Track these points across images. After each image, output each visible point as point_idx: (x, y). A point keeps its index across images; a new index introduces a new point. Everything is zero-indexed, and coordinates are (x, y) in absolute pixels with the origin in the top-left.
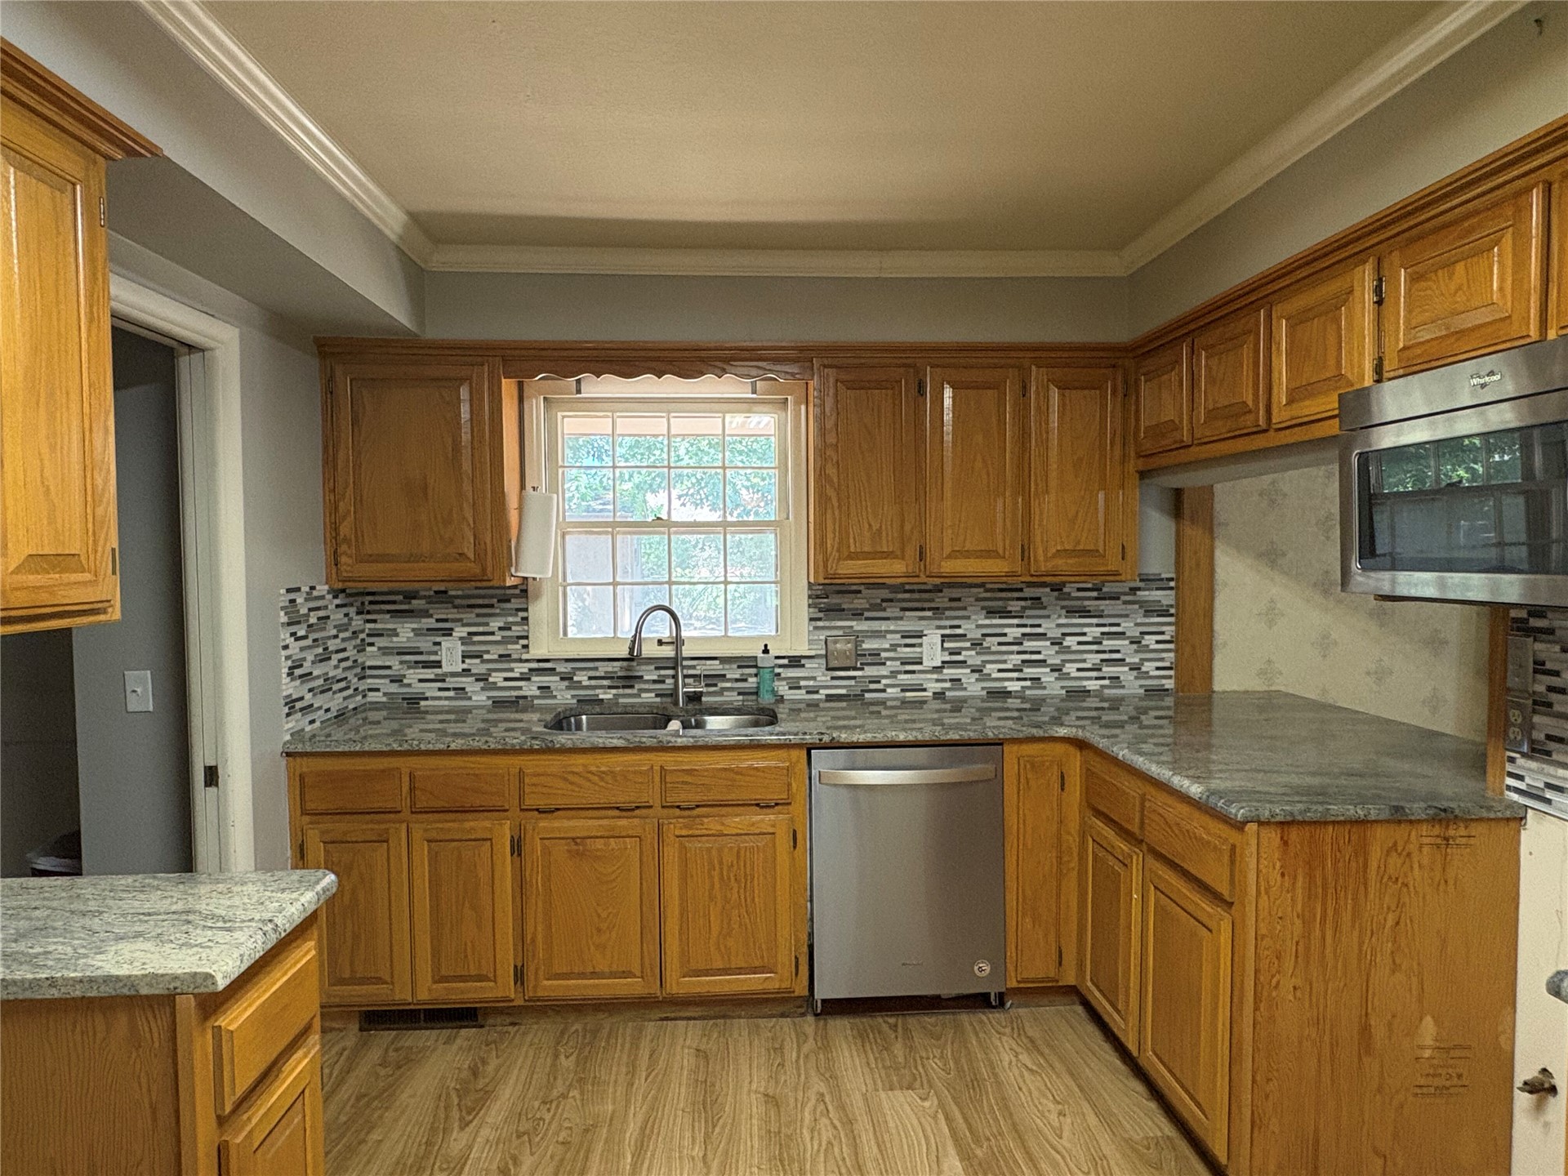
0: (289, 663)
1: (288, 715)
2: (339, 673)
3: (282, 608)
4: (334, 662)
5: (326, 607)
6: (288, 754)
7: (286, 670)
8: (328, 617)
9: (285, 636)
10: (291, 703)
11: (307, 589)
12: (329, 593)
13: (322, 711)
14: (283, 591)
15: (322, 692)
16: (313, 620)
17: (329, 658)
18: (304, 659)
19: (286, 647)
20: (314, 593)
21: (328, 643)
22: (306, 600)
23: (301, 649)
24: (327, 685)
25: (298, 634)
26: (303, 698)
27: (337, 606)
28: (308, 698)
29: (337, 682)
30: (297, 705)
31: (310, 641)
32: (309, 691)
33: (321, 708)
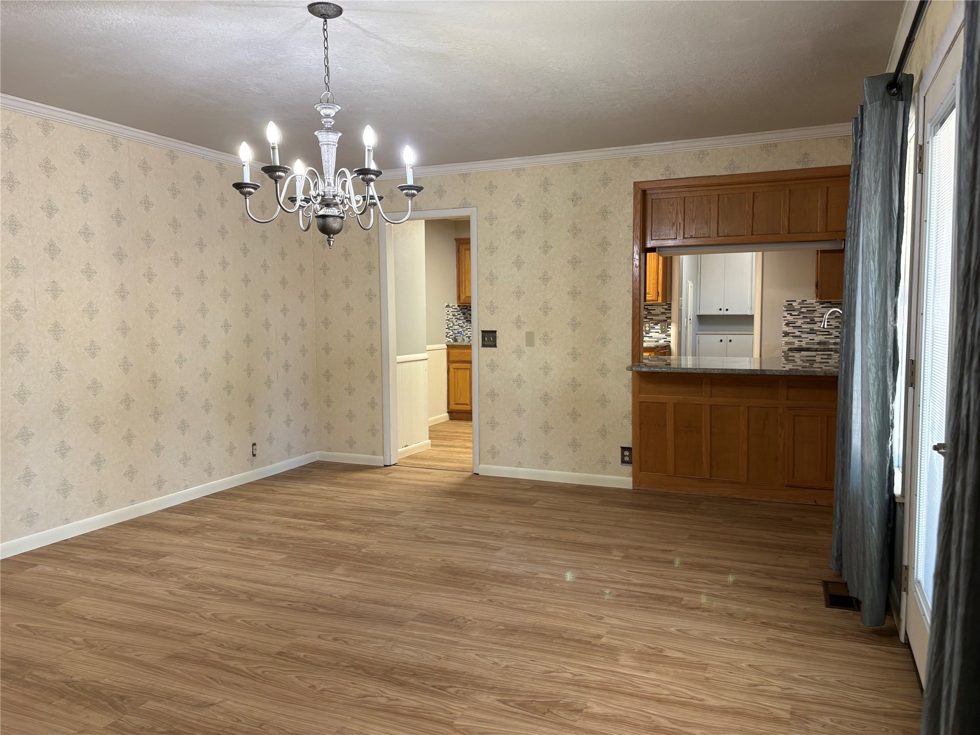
0: (787, 322)
1: (783, 336)
3: (783, 306)
5: (815, 307)
7: (784, 324)
8: (816, 310)
9: (785, 314)
10: (786, 334)
11: (801, 301)
12: (816, 302)
14: (785, 301)
15: (807, 333)
16: (803, 310)
18: (797, 322)
19: (786, 317)
20: (805, 302)
21: (815, 319)
22: (798, 304)
23: (794, 319)
24: (812, 332)
25: (793, 314)
26: (794, 333)
27: (822, 307)
28: (798, 334)
29: (820, 332)
30: (790, 335)
31: (801, 317)
32: (799, 331)
33: (807, 338)
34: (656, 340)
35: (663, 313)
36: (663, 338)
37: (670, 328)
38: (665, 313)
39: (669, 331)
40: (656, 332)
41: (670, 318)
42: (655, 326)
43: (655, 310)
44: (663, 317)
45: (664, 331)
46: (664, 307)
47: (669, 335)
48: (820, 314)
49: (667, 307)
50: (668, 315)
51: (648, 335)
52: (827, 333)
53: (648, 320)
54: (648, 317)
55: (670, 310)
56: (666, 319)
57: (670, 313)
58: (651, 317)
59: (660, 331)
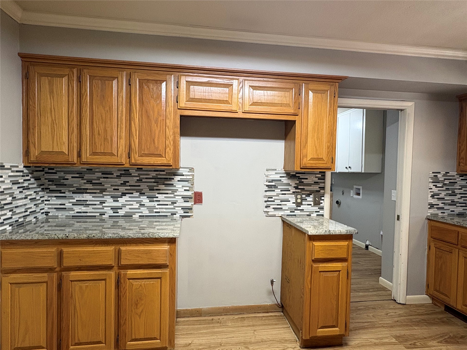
0: (432, 193)
1: (429, 208)
2: (461, 200)
3: (430, 177)
4: (459, 196)
5: (455, 179)
6: (429, 219)
7: (430, 195)
8: (456, 183)
9: (431, 185)
10: (432, 206)
11: (444, 173)
12: (457, 175)
13: (450, 211)
14: (431, 173)
15: (449, 205)
16: (447, 182)
17: (456, 195)
18: (441, 193)
19: (431, 189)
20: (448, 174)
21: (456, 191)
22: (443, 176)
23: (439, 190)
24: (453, 203)
25: (438, 186)
26: (438, 205)
27: (462, 179)
28: (441, 205)
29: (460, 203)
30: (435, 206)
31: (444, 189)
32: (442, 203)
33: (449, 210)
34: (308, 213)
35: (316, 183)
36: (316, 212)
37: (323, 200)
38: (318, 182)
39: (322, 203)
40: (308, 205)
41: (323, 188)
42: (307, 198)
43: (307, 179)
44: (316, 188)
45: (317, 203)
46: (317, 176)
47: (322, 208)
48: (460, 186)
49: (320, 176)
50: (322, 185)
51: (299, 208)
52: (464, 205)
53: (299, 191)
54: (299, 187)
55: (324, 179)
56: (319, 189)
57: (324, 183)
58: (302, 187)
59: (312, 203)
